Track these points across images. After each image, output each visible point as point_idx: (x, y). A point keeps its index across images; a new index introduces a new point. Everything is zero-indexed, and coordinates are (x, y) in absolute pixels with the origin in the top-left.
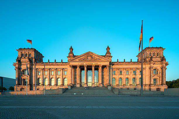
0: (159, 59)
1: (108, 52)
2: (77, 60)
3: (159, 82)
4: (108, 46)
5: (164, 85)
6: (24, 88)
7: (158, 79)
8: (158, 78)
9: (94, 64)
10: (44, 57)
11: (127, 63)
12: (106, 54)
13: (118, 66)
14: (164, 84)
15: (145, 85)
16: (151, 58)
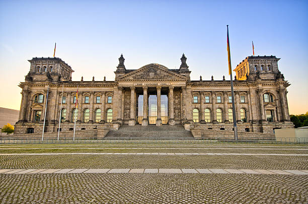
0: (272, 76)
1: (184, 64)
2: (131, 78)
3: (277, 116)
4: (183, 55)
5: (286, 122)
6: (33, 127)
7: (275, 111)
8: (275, 109)
9: (159, 84)
10: (74, 71)
11: (217, 83)
12: (180, 67)
13: (202, 88)
14: (287, 120)
15: (252, 122)
16: (258, 73)
